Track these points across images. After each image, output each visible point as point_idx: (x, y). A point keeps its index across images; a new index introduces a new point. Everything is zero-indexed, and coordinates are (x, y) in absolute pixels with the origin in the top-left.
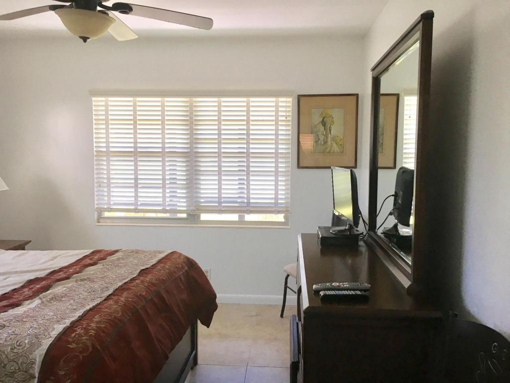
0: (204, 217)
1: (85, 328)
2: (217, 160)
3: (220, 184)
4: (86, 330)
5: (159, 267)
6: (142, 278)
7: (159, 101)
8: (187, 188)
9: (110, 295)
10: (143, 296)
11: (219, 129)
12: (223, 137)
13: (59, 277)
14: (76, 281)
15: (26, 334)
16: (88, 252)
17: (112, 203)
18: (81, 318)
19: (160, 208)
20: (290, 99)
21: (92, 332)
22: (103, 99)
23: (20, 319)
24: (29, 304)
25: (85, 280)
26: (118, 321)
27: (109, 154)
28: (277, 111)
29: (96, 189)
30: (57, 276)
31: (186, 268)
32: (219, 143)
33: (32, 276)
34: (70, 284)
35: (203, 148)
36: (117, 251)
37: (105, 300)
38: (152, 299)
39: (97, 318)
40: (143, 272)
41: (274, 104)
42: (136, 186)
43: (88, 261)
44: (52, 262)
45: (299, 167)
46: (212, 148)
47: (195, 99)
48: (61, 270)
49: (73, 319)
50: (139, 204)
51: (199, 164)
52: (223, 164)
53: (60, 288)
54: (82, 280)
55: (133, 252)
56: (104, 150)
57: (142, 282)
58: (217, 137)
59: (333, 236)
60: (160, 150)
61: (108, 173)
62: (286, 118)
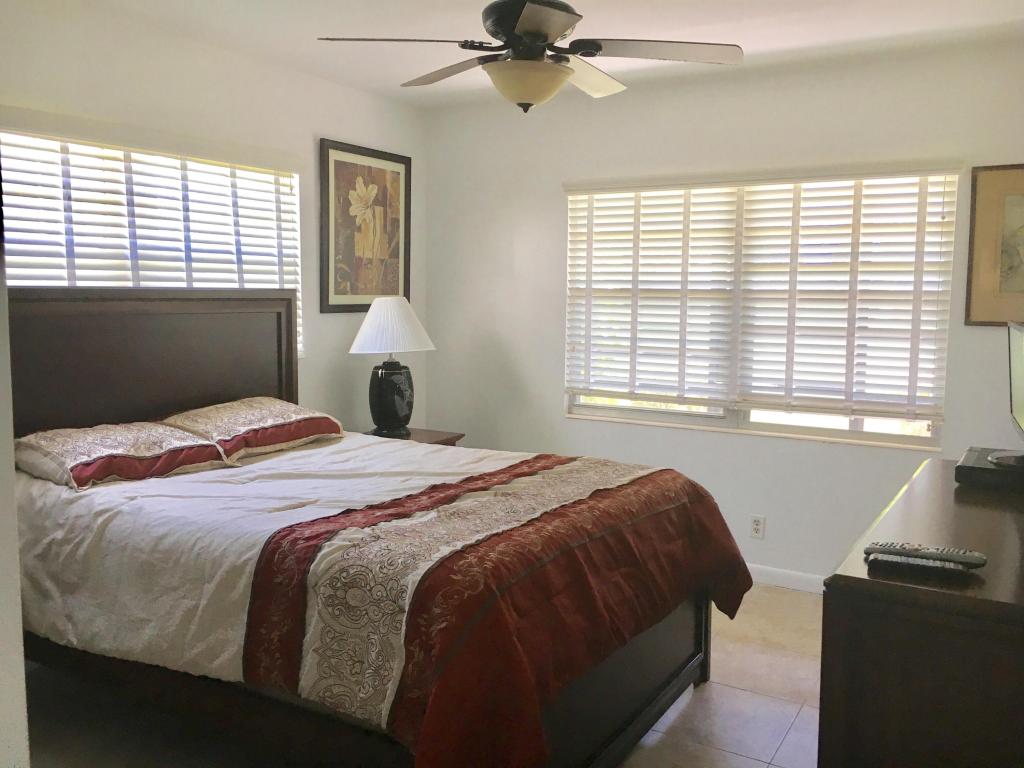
0: (757, 416)
1: (479, 558)
2: (786, 306)
3: (790, 354)
4: (481, 559)
5: (629, 490)
6: (591, 503)
7: (679, 196)
8: (726, 359)
9: (533, 519)
10: (586, 530)
11: (794, 246)
12: (801, 260)
13: (474, 487)
14: (496, 495)
15: (401, 551)
16: (530, 456)
17: (592, 380)
18: (479, 543)
19: (675, 394)
20: (955, 178)
21: (489, 565)
22: (585, 197)
23: (401, 533)
24: (421, 517)
25: (510, 495)
26: (533, 558)
27: (590, 293)
28: (922, 205)
29: (567, 355)
30: (472, 485)
31: (685, 500)
32: (793, 273)
33: (438, 481)
34: (484, 497)
35: (761, 282)
36: (573, 459)
37: (522, 525)
38: (603, 537)
39: (501, 547)
40: (597, 494)
41: (916, 190)
42: (633, 352)
43: (525, 469)
44: (472, 466)
45: (968, 322)
46: (779, 282)
47: (748, 189)
48: (481, 477)
49: (468, 543)
50: (637, 384)
51: (752, 314)
52: (798, 315)
53: (469, 501)
54: (503, 495)
55: (598, 462)
56: (583, 286)
57: (591, 508)
58: (788, 260)
59: (993, 467)
60: (678, 287)
61: (588, 328)
62: (943, 218)
